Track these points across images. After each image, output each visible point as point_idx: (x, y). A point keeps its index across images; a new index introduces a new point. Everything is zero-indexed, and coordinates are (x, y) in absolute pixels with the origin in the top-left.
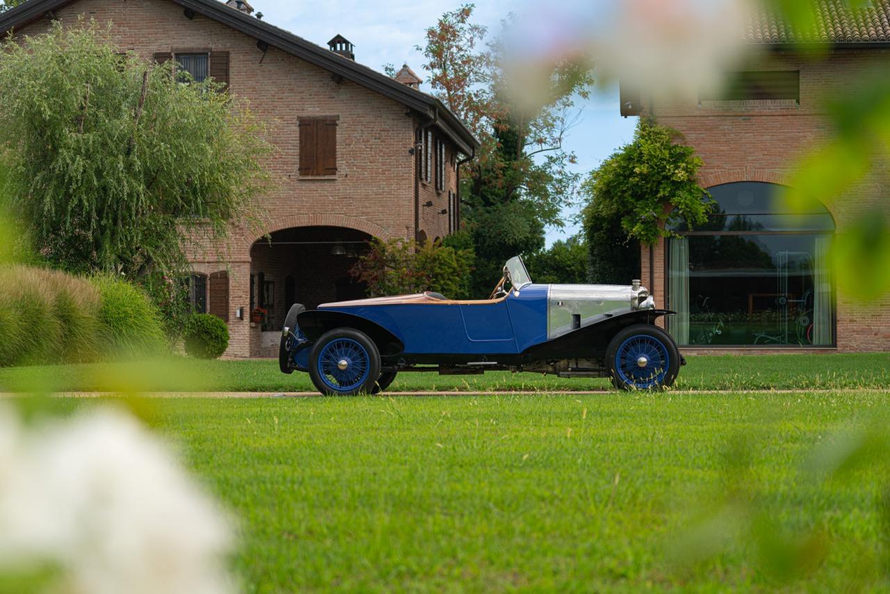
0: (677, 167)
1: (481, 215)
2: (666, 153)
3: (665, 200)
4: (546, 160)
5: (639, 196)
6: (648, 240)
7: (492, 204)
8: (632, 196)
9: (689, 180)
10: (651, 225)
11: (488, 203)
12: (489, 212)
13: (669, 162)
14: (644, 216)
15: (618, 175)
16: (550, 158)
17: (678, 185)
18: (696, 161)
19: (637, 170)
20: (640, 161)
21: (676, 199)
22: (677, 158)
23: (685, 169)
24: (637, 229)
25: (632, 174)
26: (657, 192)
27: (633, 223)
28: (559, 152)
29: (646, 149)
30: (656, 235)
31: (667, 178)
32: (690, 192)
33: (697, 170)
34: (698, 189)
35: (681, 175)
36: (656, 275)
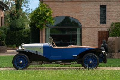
0: (47, 13)
1: (12, 22)
2: (45, 9)
3: (45, 20)
4: (26, 10)
5: (39, 19)
6: (41, 28)
7: (14, 19)
8: (38, 19)
9: (50, 15)
10: (42, 25)
11: (13, 19)
12: (13, 21)
13: (46, 12)
14: (40, 23)
15: (35, 14)
16: (27, 10)
17: (47, 17)
18: (51, 11)
19: (39, 13)
20: (39, 11)
21: (47, 20)
22: (47, 11)
23: (49, 13)
24: (38, 26)
25: (38, 14)
26: (43, 18)
27: (38, 25)
28: (28, 8)
29: (41, 9)
30: (43, 27)
31: (45, 15)
32: (50, 18)
33: (52, 13)
34: (52, 18)
35: (48, 14)
36: (43, 36)
